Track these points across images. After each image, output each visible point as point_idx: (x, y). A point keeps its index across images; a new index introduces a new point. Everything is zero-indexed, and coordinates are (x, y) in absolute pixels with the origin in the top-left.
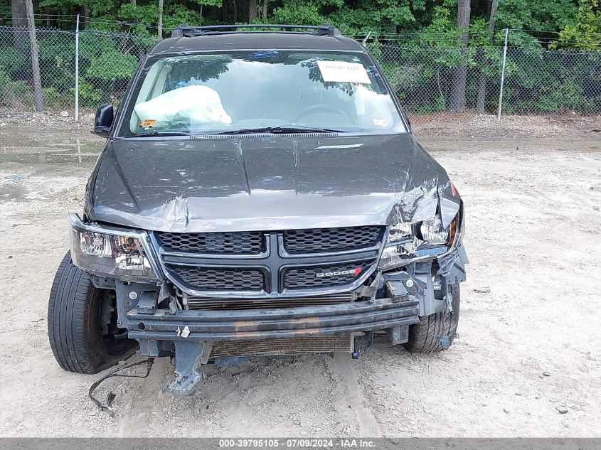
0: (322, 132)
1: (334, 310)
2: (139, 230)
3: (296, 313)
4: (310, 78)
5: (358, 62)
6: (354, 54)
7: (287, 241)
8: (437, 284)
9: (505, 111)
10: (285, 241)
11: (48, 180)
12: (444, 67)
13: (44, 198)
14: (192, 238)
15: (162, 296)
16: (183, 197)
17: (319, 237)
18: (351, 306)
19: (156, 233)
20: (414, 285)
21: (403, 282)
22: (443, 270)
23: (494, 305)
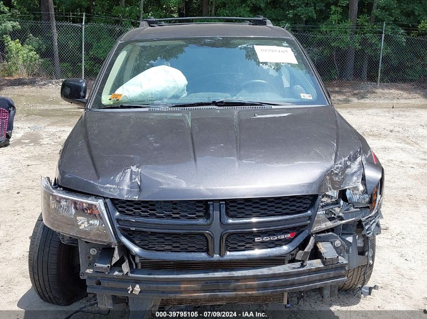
0: (258, 105)
1: (271, 272)
2: (97, 197)
3: (235, 275)
4: (246, 58)
5: (287, 47)
6: (284, 40)
7: (228, 209)
8: (360, 241)
9: (382, 80)
10: (227, 209)
11: (59, 129)
12: (338, 49)
13: (53, 143)
14: (143, 205)
15: (116, 257)
16: (137, 167)
17: (258, 205)
18: (287, 268)
19: (113, 200)
20: (342, 245)
21: (332, 243)
22: (367, 230)
23: (394, 241)
